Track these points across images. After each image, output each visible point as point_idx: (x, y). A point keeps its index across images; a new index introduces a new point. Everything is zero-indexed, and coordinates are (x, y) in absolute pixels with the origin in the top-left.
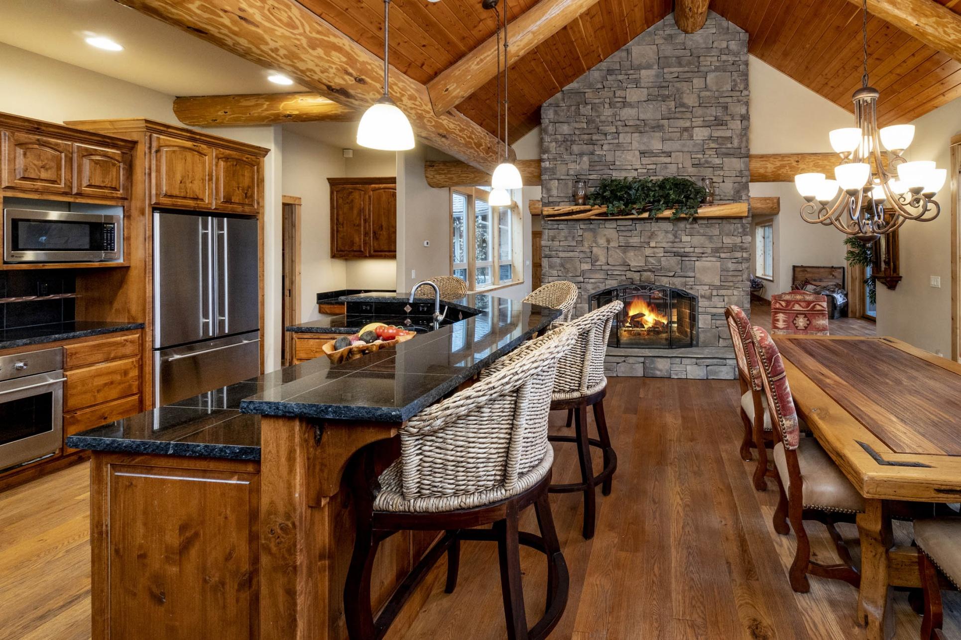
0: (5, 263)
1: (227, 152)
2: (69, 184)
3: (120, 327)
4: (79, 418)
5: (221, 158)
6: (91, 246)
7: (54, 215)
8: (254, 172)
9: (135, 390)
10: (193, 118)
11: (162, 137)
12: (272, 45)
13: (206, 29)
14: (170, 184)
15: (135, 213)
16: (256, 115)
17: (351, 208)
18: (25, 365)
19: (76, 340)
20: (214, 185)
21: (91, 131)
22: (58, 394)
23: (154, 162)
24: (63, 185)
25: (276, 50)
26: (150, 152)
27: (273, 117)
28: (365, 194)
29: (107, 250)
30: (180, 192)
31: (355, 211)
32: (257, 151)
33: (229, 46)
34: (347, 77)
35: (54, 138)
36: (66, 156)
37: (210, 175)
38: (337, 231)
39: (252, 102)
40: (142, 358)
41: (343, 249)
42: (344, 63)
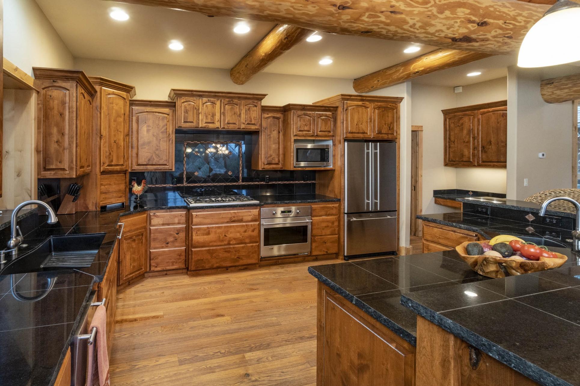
0: (294, 167)
1: (379, 104)
2: (313, 131)
3: (331, 199)
4: (316, 240)
5: (376, 108)
6: (321, 160)
7: (309, 146)
8: (394, 113)
9: (337, 233)
10: (362, 88)
11: (348, 102)
12: (411, 22)
13: (371, 29)
14: (352, 126)
15: (337, 143)
16: (396, 78)
17: (462, 130)
18: (300, 212)
19: (316, 203)
20: (372, 124)
21: (321, 105)
22: (309, 227)
23: (345, 116)
24: (311, 132)
25: (413, 26)
26: (343, 111)
27: (406, 76)
28: (474, 118)
29: (326, 161)
30: (356, 130)
31: (465, 132)
32: (396, 100)
33: (384, 35)
34: (470, 26)
35: (309, 111)
36: (313, 118)
37: (371, 119)
38: (449, 147)
39: (394, 70)
40: (339, 216)
41: (454, 160)
42: (468, 14)
